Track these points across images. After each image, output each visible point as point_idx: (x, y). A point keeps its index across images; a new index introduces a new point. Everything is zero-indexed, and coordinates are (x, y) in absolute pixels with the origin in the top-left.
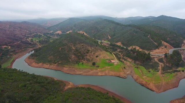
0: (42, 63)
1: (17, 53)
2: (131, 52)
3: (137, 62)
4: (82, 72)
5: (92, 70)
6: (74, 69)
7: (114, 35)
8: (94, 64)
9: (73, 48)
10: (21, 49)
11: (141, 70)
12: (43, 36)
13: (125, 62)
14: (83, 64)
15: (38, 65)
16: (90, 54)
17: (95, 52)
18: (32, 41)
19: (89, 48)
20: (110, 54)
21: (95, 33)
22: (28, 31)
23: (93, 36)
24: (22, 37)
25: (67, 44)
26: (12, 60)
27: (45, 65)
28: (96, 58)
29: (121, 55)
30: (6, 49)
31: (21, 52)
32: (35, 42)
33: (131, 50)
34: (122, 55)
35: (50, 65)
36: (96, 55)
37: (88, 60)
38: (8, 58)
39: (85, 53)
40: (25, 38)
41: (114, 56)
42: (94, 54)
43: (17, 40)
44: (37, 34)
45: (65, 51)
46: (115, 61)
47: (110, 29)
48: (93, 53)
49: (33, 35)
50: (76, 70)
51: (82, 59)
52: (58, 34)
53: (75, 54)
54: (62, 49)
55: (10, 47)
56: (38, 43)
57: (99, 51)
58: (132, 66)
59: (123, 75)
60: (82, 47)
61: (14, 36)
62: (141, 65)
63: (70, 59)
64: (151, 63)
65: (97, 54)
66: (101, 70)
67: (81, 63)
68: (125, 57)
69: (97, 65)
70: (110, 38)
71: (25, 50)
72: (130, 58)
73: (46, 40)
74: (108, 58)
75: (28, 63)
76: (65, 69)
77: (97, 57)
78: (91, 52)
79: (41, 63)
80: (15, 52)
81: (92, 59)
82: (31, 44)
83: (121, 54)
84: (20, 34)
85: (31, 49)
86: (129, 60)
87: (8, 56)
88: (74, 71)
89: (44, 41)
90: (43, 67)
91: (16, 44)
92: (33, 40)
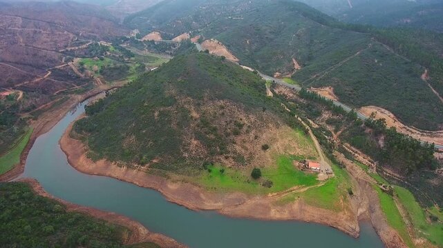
0: (104, 160)
1: (41, 112)
2: (368, 130)
3: (388, 171)
4: (220, 204)
5: (250, 196)
6: (196, 189)
7: (310, 58)
8: (256, 175)
9: (195, 114)
10: (52, 98)
11: (403, 207)
12: (112, 48)
13: (348, 162)
14: (222, 171)
15: (94, 165)
16: (244, 137)
17: (260, 131)
18: (82, 70)
19: (241, 116)
20: (303, 138)
21: (254, 48)
22: (71, 36)
23: (248, 56)
24: (56, 56)
25: (176, 100)
26: (26, 139)
27: (113, 166)
28: (262, 152)
29: (335, 136)
30: (11, 103)
31: (50, 109)
32: (90, 72)
33: (368, 124)
34: (339, 137)
35: (129, 167)
36: (263, 143)
37: (239, 159)
38: (16, 136)
39: (228, 135)
40: (64, 58)
41: (316, 142)
42: (256, 137)
43: (42, 68)
44: (97, 44)
45: (170, 122)
46: (321, 166)
47: (297, 35)
48: (252, 134)
49: (84, 46)
50: (202, 196)
51: (221, 154)
52: (153, 42)
53: (198, 137)
54: (161, 114)
55: (21, 94)
56: (99, 75)
57: (271, 125)
58: (370, 185)
59: (348, 224)
60: (221, 112)
61: (35, 55)
62: (402, 185)
63: (186, 150)
64: (434, 182)
65: (265, 137)
66: (278, 198)
67: (217, 167)
68: (346, 146)
69: (264, 178)
70: (297, 66)
71: (62, 102)
72: (366, 152)
73: (118, 65)
74: (300, 152)
75: (68, 155)
76: (172, 187)
77: (265, 148)
78: (247, 132)
79: (102, 158)
80: (35, 112)
81: (251, 156)
82: (78, 77)
83: (336, 131)
84: (52, 43)
85: (80, 97)
86: (361, 158)
87: (15, 128)
88: (197, 196)
89: (116, 69)
90: (108, 173)
91: (37, 83)
92: (85, 66)
